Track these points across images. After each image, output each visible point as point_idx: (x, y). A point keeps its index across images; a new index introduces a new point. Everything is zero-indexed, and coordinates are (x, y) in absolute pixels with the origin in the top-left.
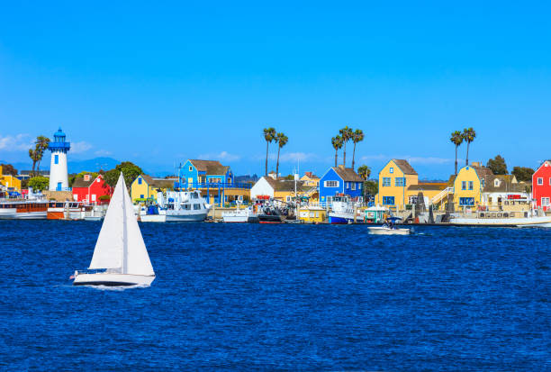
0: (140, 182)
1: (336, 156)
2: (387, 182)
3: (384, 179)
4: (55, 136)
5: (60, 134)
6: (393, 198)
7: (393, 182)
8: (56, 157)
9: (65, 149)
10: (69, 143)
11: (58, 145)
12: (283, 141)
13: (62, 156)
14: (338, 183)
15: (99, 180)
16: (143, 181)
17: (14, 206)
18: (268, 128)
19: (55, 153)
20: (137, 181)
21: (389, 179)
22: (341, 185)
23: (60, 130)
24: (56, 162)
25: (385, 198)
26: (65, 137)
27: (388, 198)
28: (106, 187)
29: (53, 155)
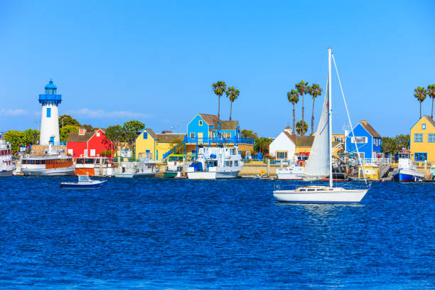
0: (145, 137)
1: (294, 110)
2: (419, 138)
3: (416, 135)
4: (46, 88)
5: (50, 86)
6: (425, 154)
7: (425, 138)
8: (49, 110)
9: (57, 102)
10: (60, 96)
11: (49, 98)
12: (233, 95)
13: (54, 108)
14: (366, 139)
15: (98, 135)
16: (149, 136)
17: (43, 162)
19: (47, 106)
20: (142, 135)
21: (421, 135)
22: (369, 140)
23: (51, 82)
24: (49, 115)
25: (416, 154)
26: (56, 89)
27: (420, 154)
28: (107, 142)
29: (45, 108)
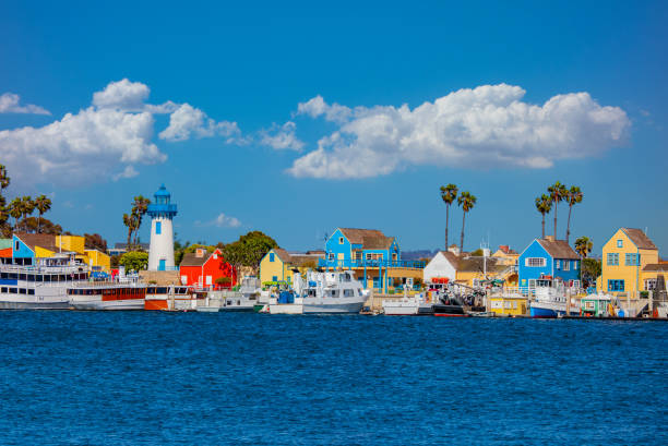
0: (272, 259)
1: (543, 223)
2: (614, 259)
3: (610, 255)
4: (156, 196)
5: (161, 193)
6: (622, 282)
7: (622, 260)
8: (159, 225)
9: (171, 214)
10: (176, 206)
11: (160, 209)
12: (469, 203)
13: (166, 224)
14: (545, 260)
15: (215, 257)
16: (276, 257)
17: (99, 292)
18: (446, 186)
19: (157, 220)
20: (268, 256)
21: (617, 255)
22: (549, 263)
23: (163, 188)
24: (158, 231)
25: (610, 282)
26: (169, 196)
27: (616, 282)
28: (225, 266)
29: (154, 222)
